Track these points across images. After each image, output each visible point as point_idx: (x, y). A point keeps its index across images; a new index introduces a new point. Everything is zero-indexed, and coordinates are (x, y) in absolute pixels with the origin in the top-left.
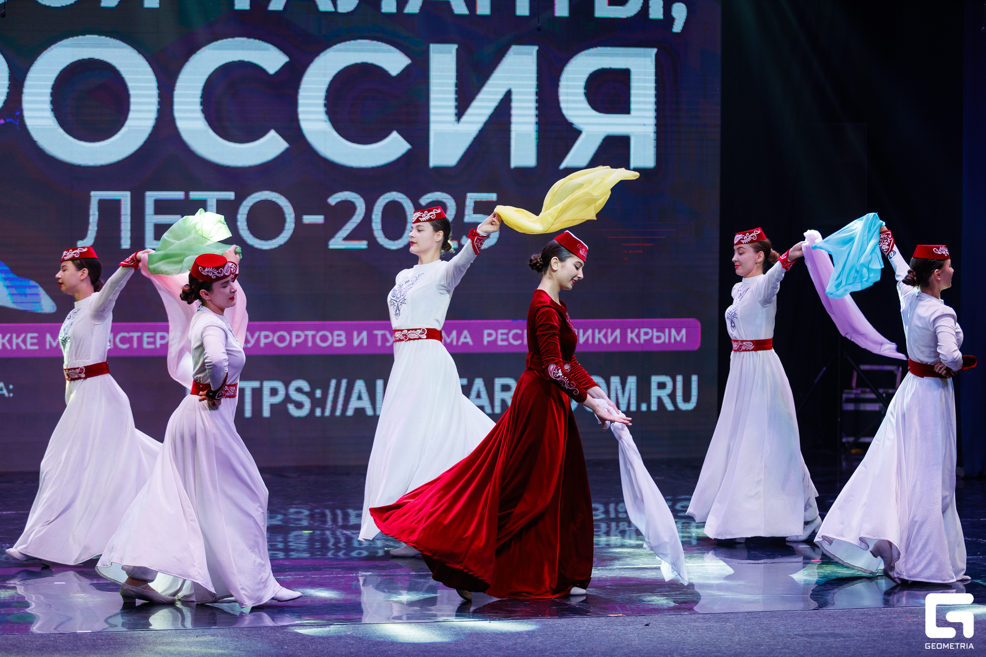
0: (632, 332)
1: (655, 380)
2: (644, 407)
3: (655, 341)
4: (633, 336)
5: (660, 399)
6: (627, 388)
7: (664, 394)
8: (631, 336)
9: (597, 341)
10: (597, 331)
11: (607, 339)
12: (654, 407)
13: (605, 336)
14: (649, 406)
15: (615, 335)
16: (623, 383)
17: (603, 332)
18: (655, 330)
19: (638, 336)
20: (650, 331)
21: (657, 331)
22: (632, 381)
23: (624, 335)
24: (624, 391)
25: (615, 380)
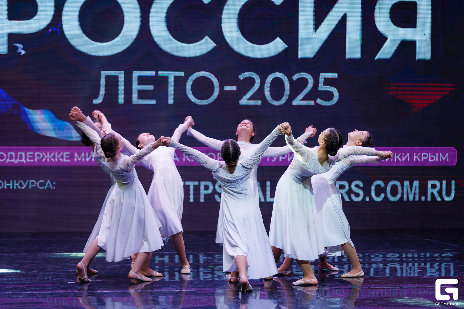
0: (416, 155)
1: (430, 183)
2: (423, 199)
3: (430, 160)
4: (417, 157)
5: (432, 194)
6: (413, 188)
7: (435, 191)
9: (396, 160)
10: (396, 154)
11: (402, 159)
12: (429, 199)
13: (401, 157)
14: (426, 198)
15: (407, 156)
16: (411, 185)
17: (400, 155)
18: (430, 154)
19: (420, 157)
20: (427, 154)
21: (431, 155)
22: (416, 184)
23: (412, 157)
24: (411, 189)
25: (406, 183)
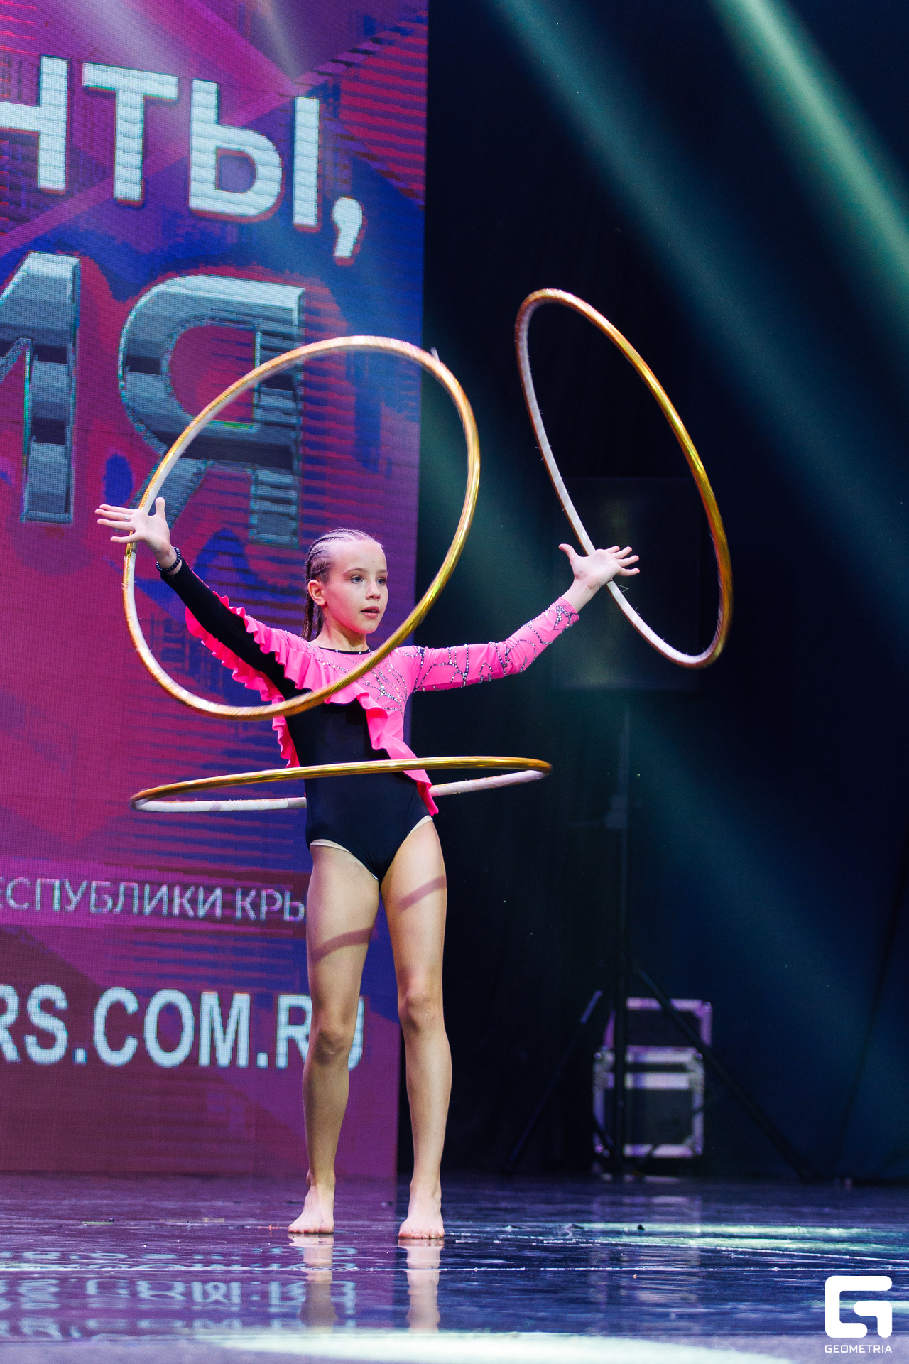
0: (245, 895)
1: (286, 1001)
2: (263, 1060)
3: (287, 917)
4: (247, 904)
5: (292, 1043)
6: (232, 1018)
7: (300, 1034)
8: (242, 902)
9: (176, 910)
10: (177, 890)
11: (196, 909)
12: (282, 1062)
13: (194, 902)
14: (272, 1058)
15: (212, 898)
16: (225, 1009)
17: (189, 894)
18: (287, 895)
19: (255, 905)
20: (278, 895)
21: (292, 897)
22: (241, 1002)
23: (229, 899)
24: (225, 1025)
25: (210, 1000)
